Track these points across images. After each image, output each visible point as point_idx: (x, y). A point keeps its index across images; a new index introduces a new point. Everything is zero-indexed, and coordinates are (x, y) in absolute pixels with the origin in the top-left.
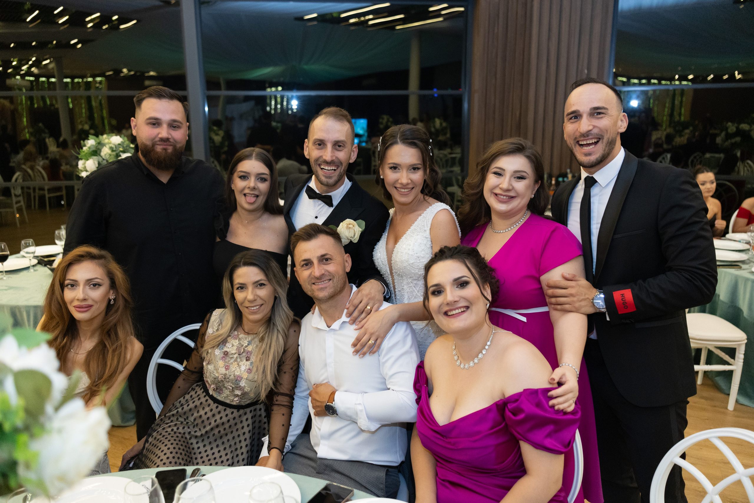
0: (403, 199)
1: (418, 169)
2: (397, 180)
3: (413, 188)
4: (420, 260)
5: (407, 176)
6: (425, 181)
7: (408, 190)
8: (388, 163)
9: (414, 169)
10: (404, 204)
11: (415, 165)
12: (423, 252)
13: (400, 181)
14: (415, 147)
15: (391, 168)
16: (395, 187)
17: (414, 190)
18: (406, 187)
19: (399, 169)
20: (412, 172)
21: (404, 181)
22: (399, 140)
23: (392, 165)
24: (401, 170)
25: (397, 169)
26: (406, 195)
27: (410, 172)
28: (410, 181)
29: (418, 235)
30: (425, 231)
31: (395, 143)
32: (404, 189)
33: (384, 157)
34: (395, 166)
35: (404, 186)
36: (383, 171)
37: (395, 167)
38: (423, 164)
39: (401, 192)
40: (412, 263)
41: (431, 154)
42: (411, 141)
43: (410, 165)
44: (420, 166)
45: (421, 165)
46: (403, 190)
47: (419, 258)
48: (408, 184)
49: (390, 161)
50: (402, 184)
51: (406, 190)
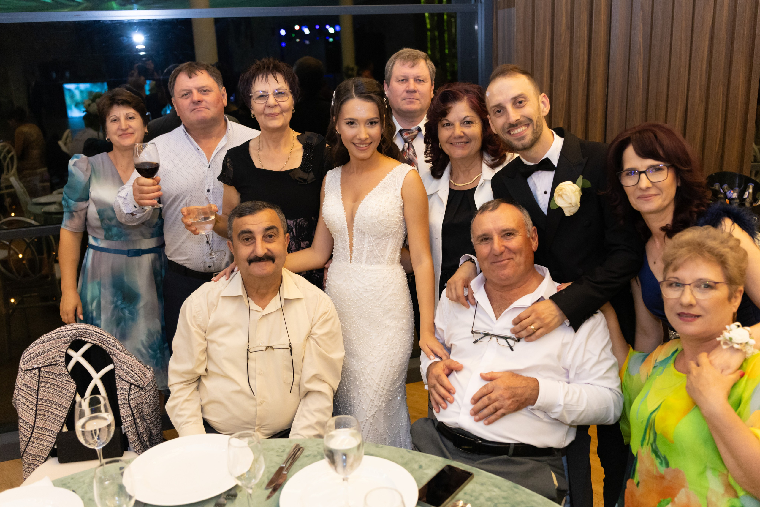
0: (362, 155)
1: (376, 123)
2: (355, 136)
3: (371, 143)
4: (389, 218)
5: (365, 131)
6: (382, 136)
7: (366, 145)
8: (345, 118)
9: (371, 123)
10: (363, 160)
11: (372, 119)
12: (393, 211)
13: (358, 137)
14: (371, 101)
15: (348, 123)
16: (354, 143)
17: (372, 144)
18: (364, 142)
19: (356, 124)
20: (370, 127)
21: (363, 136)
22: (354, 95)
23: (349, 121)
24: (358, 126)
25: (354, 124)
26: (365, 150)
27: (367, 127)
28: (368, 136)
29: (388, 193)
30: (396, 190)
31: (351, 97)
32: (363, 144)
33: (339, 112)
34: (352, 121)
35: (362, 141)
36: (339, 127)
37: (351, 123)
38: (379, 117)
39: (360, 147)
40: (382, 221)
41: (387, 107)
42: (367, 95)
43: (367, 120)
44: (377, 120)
45: (378, 118)
46: (362, 146)
47: (388, 215)
48: (366, 139)
49: (347, 116)
50: (360, 139)
51: (364, 146)
